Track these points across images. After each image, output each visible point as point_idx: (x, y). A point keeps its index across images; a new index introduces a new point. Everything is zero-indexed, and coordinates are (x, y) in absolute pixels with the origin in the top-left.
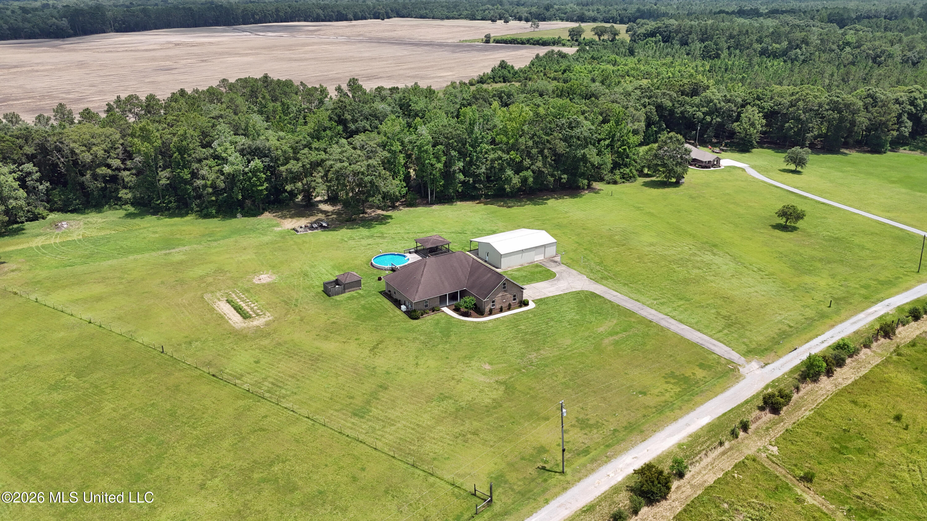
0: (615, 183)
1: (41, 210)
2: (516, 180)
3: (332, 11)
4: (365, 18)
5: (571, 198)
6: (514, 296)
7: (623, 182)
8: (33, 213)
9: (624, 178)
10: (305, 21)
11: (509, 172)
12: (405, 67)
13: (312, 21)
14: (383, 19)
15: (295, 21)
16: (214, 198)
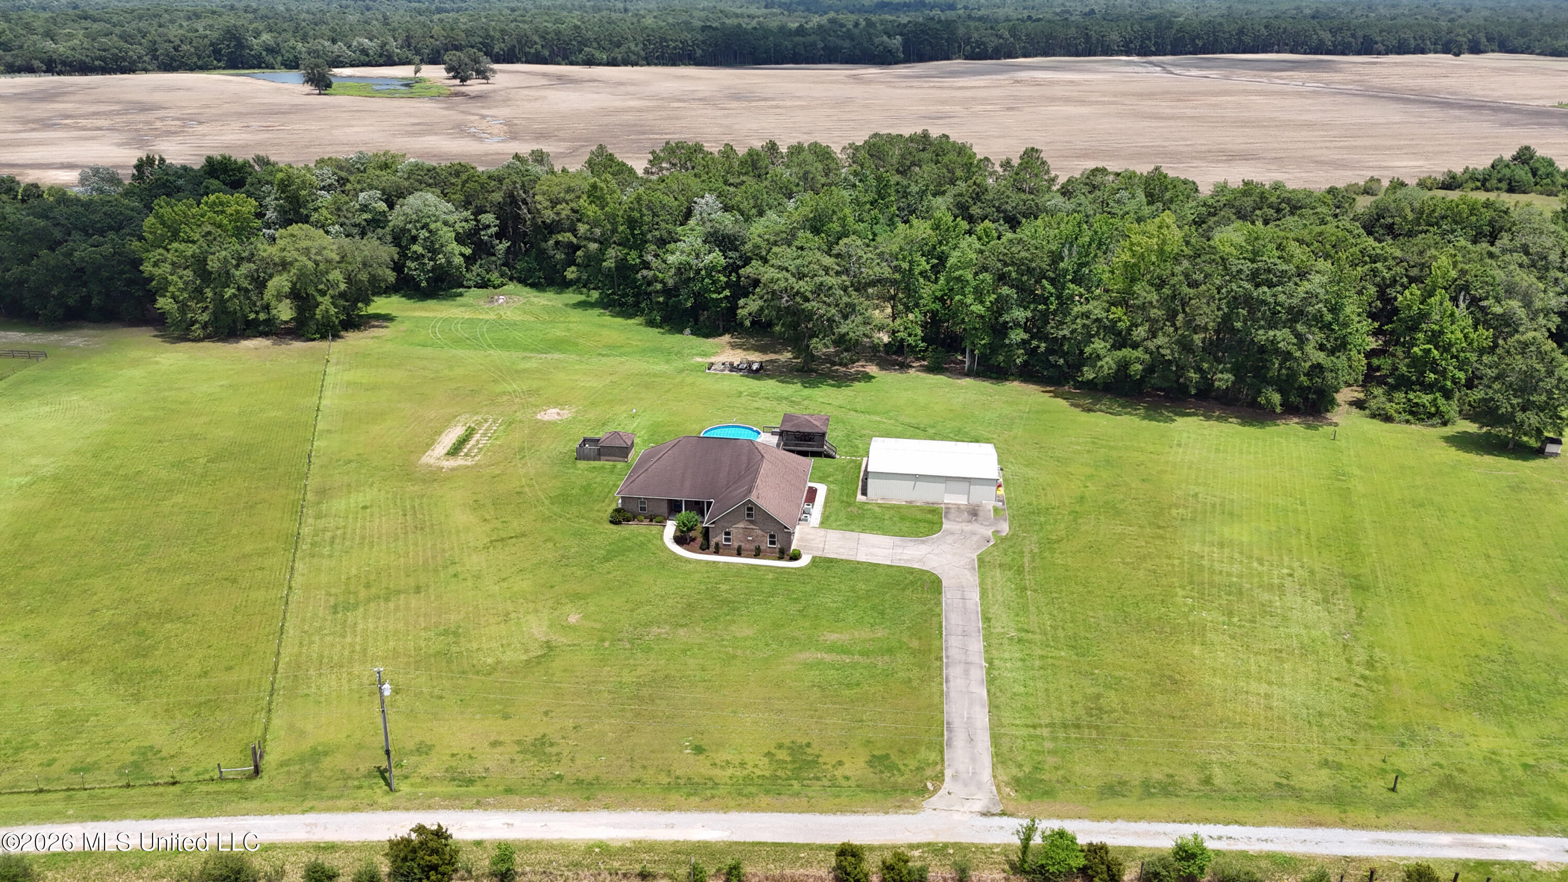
0: (1388, 419)
1: (495, 277)
2: (1108, 364)
3: (1353, 36)
4: (1423, 52)
5: (1243, 424)
6: (772, 536)
7: (1407, 422)
8: (483, 278)
9: (1412, 413)
10: (1291, 52)
11: (1099, 345)
12: (1341, 144)
13: (1305, 53)
14: (1457, 54)
15: (1271, 52)
16: (661, 299)
